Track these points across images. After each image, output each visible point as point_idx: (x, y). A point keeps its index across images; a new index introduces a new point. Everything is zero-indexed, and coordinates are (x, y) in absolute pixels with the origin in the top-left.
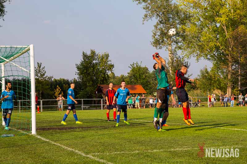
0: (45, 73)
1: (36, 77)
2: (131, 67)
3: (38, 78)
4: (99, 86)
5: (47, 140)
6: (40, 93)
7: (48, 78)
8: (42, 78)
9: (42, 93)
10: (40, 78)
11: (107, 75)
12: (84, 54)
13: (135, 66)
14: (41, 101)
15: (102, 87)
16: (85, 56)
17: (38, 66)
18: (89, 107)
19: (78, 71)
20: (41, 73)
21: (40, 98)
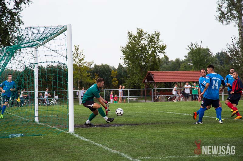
1: (74, 63)
3: (76, 63)
4: (149, 73)
5: (87, 140)
6: (78, 82)
7: (88, 64)
9: (81, 83)
10: (78, 64)
11: (159, 58)
15: (153, 73)
18: (137, 98)
19: (124, 54)
20: (79, 57)
21: (79, 88)
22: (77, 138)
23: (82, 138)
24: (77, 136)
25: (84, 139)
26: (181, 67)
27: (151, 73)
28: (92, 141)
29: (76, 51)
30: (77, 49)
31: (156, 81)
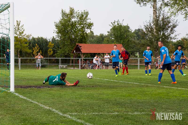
0: (24, 31)
1: (15, 35)
2: (112, 25)
3: (17, 36)
4: (78, 45)
5: (25, 98)
6: (19, 51)
7: (27, 36)
8: (21, 36)
9: (21, 52)
10: (19, 36)
11: (86, 33)
12: (62, 12)
13: (116, 24)
14: (20, 59)
15: (80, 45)
16: (64, 14)
17: (17, 24)
18: (67, 66)
19: (57, 29)
20: (20, 31)
21: (19, 56)
22: (17, 96)
23: (21, 96)
24: (17, 94)
25: (22, 97)
26: (104, 40)
27: (79, 45)
28: (29, 99)
29: (18, 25)
30: (18, 24)
31: (83, 52)
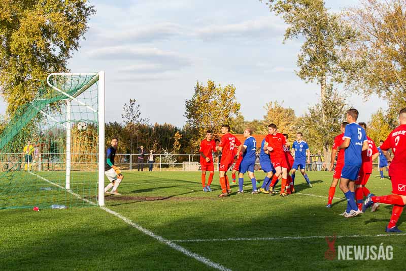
0: (140, 114)
2: (267, 107)
13: (273, 106)
14: (131, 156)
